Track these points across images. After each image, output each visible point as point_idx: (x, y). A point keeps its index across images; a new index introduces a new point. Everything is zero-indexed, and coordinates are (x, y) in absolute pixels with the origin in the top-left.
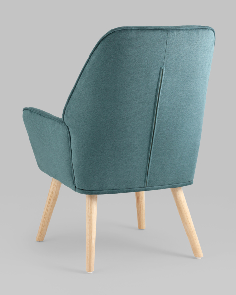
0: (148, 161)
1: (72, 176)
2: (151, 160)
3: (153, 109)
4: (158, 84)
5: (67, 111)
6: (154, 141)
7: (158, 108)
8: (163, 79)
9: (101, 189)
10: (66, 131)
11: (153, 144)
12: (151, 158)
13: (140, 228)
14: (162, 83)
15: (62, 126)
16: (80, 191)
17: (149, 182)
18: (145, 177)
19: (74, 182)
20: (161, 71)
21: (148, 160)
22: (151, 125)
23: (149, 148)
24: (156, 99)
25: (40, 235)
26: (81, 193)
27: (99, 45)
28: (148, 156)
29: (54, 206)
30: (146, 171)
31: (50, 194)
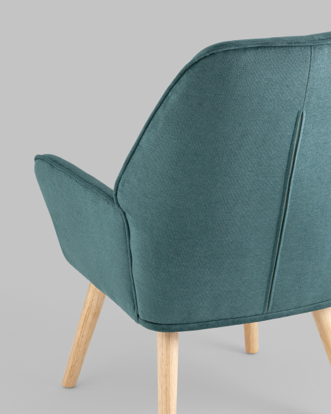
0: (271, 271)
1: (132, 297)
2: (277, 270)
3: (282, 183)
4: (293, 140)
5: (123, 186)
6: (283, 237)
7: (292, 180)
8: (302, 131)
9: (185, 322)
10: (120, 219)
11: (282, 242)
12: (278, 266)
13: (249, 351)
14: (300, 139)
15: (112, 208)
16: (147, 325)
17: (273, 305)
18: (266, 298)
19: (135, 307)
20: (299, 117)
21: (271, 269)
22: (278, 211)
23: (274, 250)
24: (288, 167)
25: (70, 376)
26: (148, 328)
27: (185, 76)
28: (272, 263)
29: (94, 327)
30: (268, 288)
31: (87, 306)
